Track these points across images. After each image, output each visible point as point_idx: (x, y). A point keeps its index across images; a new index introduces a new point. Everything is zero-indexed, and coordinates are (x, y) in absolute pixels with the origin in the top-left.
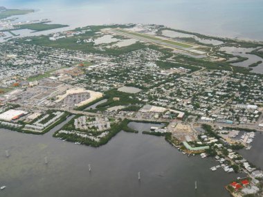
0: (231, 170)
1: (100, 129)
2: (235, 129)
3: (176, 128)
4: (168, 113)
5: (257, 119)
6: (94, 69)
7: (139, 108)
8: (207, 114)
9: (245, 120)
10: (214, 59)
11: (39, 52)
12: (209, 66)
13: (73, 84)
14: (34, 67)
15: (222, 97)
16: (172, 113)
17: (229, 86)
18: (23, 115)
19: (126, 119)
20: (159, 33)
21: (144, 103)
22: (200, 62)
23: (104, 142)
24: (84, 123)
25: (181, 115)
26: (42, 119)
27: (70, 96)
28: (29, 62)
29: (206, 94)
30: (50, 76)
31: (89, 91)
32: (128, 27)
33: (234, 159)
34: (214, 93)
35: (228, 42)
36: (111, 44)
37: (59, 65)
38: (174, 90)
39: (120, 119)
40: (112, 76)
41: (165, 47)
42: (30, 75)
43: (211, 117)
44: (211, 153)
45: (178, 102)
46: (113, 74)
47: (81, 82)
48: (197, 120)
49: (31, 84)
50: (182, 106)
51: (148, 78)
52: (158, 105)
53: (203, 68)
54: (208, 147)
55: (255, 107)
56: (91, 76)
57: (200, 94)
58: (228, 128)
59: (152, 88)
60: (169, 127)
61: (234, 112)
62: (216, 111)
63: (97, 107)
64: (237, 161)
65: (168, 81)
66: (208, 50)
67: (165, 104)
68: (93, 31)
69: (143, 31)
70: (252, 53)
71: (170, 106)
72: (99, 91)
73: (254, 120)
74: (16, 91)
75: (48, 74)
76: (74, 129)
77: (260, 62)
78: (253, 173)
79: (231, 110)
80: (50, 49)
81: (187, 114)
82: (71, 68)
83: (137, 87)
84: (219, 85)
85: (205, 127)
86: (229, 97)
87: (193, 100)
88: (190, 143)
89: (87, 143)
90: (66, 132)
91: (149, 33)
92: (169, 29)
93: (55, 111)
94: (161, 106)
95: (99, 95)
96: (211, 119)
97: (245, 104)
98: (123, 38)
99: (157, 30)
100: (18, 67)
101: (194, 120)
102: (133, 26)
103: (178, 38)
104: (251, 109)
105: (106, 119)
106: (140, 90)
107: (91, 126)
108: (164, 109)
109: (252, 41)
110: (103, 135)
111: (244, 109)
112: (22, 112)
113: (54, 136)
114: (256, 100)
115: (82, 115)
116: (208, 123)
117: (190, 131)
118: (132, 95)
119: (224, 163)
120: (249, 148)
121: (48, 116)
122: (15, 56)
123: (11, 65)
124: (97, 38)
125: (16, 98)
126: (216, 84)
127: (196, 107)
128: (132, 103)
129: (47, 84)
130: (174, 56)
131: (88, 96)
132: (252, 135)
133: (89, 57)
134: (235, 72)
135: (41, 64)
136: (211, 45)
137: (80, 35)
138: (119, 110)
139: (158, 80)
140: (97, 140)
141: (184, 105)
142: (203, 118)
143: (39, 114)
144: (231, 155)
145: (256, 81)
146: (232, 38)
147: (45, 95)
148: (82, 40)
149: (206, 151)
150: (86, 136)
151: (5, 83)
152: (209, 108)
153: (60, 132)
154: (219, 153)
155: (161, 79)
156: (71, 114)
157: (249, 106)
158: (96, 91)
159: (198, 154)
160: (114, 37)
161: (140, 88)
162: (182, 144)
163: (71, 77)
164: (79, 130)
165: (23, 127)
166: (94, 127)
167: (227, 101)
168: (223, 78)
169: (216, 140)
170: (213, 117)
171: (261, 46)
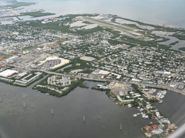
0: (147, 117)
1: (64, 85)
2: (153, 88)
3: (114, 86)
4: (110, 75)
5: (169, 81)
6: (67, 44)
7: (92, 71)
8: (137, 77)
9: (161, 82)
10: (147, 39)
11: (33, 31)
12: (143, 44)
13: (51, 54)
14: (29, 41)
15: (148, 65)
16: (113, 75)
17: (154, 58)
18: (15, 73)
19: (82, 79)
20: (113, 21)
21: (96, 68)
22: (137, 41)
23: (65, 94)
24: (54, 80)
25: (119, 77)
26: (27, 77)
27: (48, 61)
28: (26, 38)
29: (138, 63)
30: (37, 47)
31: (61, 59)
32: (93, 16)
33: (150, 109)
34: (143, 62)
35: (158, 28)
36: (80, 27)
37: (45, 40)
38: (117, 60)
39: (78, 78)
40: (78, 49)
41: (116, 30)
42: (25, 46)
43: (138, 79)
44: (135, 104)
45: (118, 68)
46: (78, 47)
47: (57, 52)
48: (129, 80)
49: (24, 52)
50: (121, 71)
51: (101, 51)
52: (105, 70)
53: (139, 45)
54: (133, 100)
55: (169, 73)
56: (64, 49)
57: (134, 63)
58: (149, 87)
59: (103, 57)
60: (110, 85)
61: (154, 76)
62: (143, 75)
63: (65, 70)
64: (152, 111)
65: (114, 53)
66: (143, 33)
67: (109, 69)
68: (71, 18)
69: (103, 19)
70: (173, 36)
71: (113, 70)
72: (67, 59)
73: (167, 83)
74: (14, 57)
75: (36, 46)
76: (46, 84)
77: (177, 42)
78: (161, 120)
79: (153, 75)
80: (40, 30)
81: (123, 76)
82: (52, 43)
83: (93, 56)
84: (148, 57)
85: (134, 85)
86: (153, 66)
87: (128, 67)
88: (122, 97)
89: (54, 94)
90: (41, 86)
91: (107, 20)
92: (120, 18)
93: (36, 72)
94: (106, 70)
95: (67, 61)
96: (139, 80)
97: (163, 71)
98: (89, 23)
99: (112, 19)
100: (18, 41)
101: (127, 81)
102: (97, 15)
103: (125, 24)
104: (166, 74)
105: (69, 78)
106: (95, 59)
107: (58, 83)
108: (109, 72)
109: (174, 27)
110: (65, 89)
111: (161, 75)
112: (15, 71)
113: (33, 89)
114: (170, 68)
115: (54, 75)
116: (136, 83)
117: (123, 88)
118: (89, 62)
119: (142, 111)
120: (161, 102)
121: (31, 74)
122: (17, 33)
123: (13, 39)
124: (72, 22)
125: (13, 62)
126: (145, 56)
127: (130, 71)
128: (87, 68)
129: (35, 53)
130: (121, 36)
131: (60, 62)
132: (165, 92)
133: (65, 35)
134: (159, 49)
135: (33, 39)
136: (146, 30)
137: (62, 20)
138: (78, 72)
139: (107, 52)
140: (60, 92)
141: (122, 70)
142: (133, 79)
143: (26, 73)
144: (148, 106)
145: (173, 55)
146: (161, 25)
147: (32, 60)
148: (62, 24)
149: (132, 103)
150: (53, 89)
151: (7, 51)
152: (138, 73)
153: (37, 86)
154: (140, 104)
155: (110, 52)
156: (46, 74)
157: (166, 72)
158: (66, 59)
159: (126, 104)
160: (84, 22)
161: (95, 57)
162: (116, 97)
163: (50, 49)
164: (50, 85)
165: (14, 82)
166: (60, 84)
167: (151, 68)
168: (151, 52)
169: (140, 95)
170: (140, 79)
171: (179, 30)
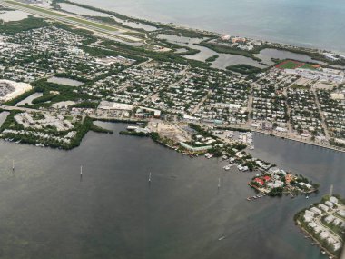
0: (246, 168)
1: (61, 128)
2: (229, 129)
3: (159, 127)
4: (139, 110)
5: (246, 119)
7: (98, 104)
8: (188, 113)
9: (234, 120)
10: (157, 49)
15: (194, 95)
16: (144, 111)
17: (195, 82)
20: (56, 7)
21: (99, 99)
24: (32, 121)
25: (157, 113)
29: (174, 91)
33: (244, 158)
34: (182, 89)
38: (128, 84)
39: (79, 117)
43: (193, 115)
44: (216, 152)
45: (142, 99)
46: (25, 59)
48: (178, 119)
50: (152, 103)
51: (83, 68)
53: (150, 60)
54: (210, 147)
55: (237, 106)
57: (166, 91)
58: (219, 128)
59: (97, 79)
60: (150, 126)
61: (217, 111)
62: (196, 110)
63: (34, 102)
64: (248, 160)
65: (113, 72)
66: (143, 37)
67: (128, 101)
70: (201, 45)
71: (136, 103)
72: (21, 81)
73: (244, 120)
77: (216, 57)
78: (271, 170)
79: (214, 109)
81: (163, 112)
83: (73, 78)
84: (182, 80)
85: (192, 126)
86: (204, 95)
87: (161, 97)
88: (188, 143)
90: (15, 132)
94: (124, 102)
95: (28, 87)
97: (224, 102)
99: (50, 2)
101: (175, 119)
104: (234, 108)
105: (61, 117)
107: (44, 125)
108: (131, 106)
110: (70, 134)
111: (227, 109)
114: (234, 99)
115: (23, 112)
116: (194, 123)
117: (177, 131)
118: (75, 88)
119: (234, 162)
120: (252, 148)
126: (178, 79)
127: (171, 104)
128: (82, 98)
130: (99, 41)
131: (11, 89)
132: (249, 134)
134: (193, 67)
139: (98, 71)
140: (68, 141)
141: (153, 101)
142: (185, 117)
144: (239, 155)
149: (209, 151)
150: (47, 136)
152: (187, 107)
153: (5, 132)
154: (224, 153)
155: (103, 70)
157: (231, 106)
158: (18, 81)
159: (202, 154)
161: (79, 80)
162: (178, 144)
167: (203, 99)
168: (183, 72)
169: (214, 140)
170: (197, 117)
171: (207, 36)
